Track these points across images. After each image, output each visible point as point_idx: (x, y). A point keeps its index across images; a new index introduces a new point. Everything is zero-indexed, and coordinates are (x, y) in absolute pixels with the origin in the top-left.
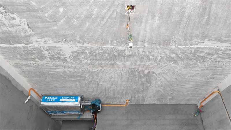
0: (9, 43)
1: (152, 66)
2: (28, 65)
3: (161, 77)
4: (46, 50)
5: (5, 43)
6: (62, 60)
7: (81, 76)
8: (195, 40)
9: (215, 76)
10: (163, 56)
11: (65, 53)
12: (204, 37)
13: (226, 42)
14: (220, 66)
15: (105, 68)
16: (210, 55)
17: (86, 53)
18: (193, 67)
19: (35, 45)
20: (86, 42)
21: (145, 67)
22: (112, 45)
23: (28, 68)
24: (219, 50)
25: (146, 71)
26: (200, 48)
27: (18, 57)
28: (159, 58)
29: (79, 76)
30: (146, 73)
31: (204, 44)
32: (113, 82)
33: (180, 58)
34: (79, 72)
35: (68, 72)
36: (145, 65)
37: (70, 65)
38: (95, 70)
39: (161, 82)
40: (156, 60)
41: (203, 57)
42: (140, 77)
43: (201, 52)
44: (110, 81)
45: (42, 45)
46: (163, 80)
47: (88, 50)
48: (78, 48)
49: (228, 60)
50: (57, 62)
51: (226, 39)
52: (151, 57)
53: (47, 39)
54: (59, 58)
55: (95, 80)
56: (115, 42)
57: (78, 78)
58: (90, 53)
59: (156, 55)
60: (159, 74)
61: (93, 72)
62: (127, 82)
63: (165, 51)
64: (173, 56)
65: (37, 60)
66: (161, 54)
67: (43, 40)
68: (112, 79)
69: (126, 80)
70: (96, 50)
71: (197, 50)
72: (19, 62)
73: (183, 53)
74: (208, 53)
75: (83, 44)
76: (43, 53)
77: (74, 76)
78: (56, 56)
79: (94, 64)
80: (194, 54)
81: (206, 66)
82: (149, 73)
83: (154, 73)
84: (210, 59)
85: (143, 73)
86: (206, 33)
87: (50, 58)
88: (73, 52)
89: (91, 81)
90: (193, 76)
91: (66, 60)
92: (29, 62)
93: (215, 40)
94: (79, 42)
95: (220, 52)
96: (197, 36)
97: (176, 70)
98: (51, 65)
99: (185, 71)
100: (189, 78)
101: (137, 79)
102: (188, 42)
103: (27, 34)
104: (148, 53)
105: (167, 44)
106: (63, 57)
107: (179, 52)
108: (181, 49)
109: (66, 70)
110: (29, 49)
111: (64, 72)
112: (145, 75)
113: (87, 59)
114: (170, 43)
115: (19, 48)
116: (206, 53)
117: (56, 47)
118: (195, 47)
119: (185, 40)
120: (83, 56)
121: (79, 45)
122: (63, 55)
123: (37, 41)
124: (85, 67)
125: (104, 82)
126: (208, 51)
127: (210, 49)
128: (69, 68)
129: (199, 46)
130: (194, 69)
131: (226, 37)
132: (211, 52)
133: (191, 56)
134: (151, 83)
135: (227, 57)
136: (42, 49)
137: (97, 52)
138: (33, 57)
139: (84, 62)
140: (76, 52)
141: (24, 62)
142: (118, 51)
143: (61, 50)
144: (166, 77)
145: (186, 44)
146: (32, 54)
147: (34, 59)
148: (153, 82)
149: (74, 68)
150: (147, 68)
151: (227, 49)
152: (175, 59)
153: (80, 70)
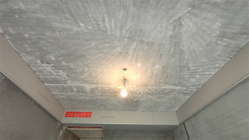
0: (54, 83)
1: (138, 97)
2: (62, 95)
3: (145, 103)
4: (75, 88)
5: (52, 83)
6: (84, 92)
7: (95, 102)
8: (161, 85)
9: (177, 103)
10: (144, 92)
11: (86, 89)
12: (166, 83)
13: (179, 86)
14: (178, 98)
15: (110, 97)
16: (172, 92)
17: (99, 89)
18: (163, 98)
19: (69, 85)
20: (99, 84)
21: (135, 97)
22: (114, 86)
23: (62, 97)
24: (176, 90)
25: (135, 100)
26: (165, 89)
27: (58, 90)
28: (142, 93)
29: (94, 101)
30: (135, 101)
31: (167, 87)
32: (115, 105)
33: (154, 93)
34: (94, 99)
35: (87, 99)
36: (134, 96)
37: (89, 95)
38: (104, 98)
39: (145, 105)
40: (141, 94)
41: (167, 93)
42: (132, 103)
43: (166, 91)
44: (113, 105)
45: (73, 85)
46: (146, 104)
47: (100, 88)
48: (94, 87)
49: (182, 95)
50: (81, 94)
51: (179, 85)
52: (137, 92)
53: (76, 82)
54: (82, 92)
55: (104, 104)
56: (116, 84)
57: (93, 103)
58: (101, 90)
59: (140, 92)
60: (143, 101)
61: (102, 99)
62: (124, 105)
63: (145, 89)
64: (150, 92)
65: (69, 92)
66: (143, 91)
67: (74, 82)
68: (114, 104)
69: (123, 104)
70: (105, 88)
71: (164, 90)
72: (57, 93)
73: (156, 90)
74: (170, 91)
75: (98, 85)
76: (73, 89)
77: (91, 101)
78: (81, 91)
79: (103, 95)
80: (162, 92)
81: (170, 98)
82: (137, 100)
83: (140, 100)
84: (172, 94)
85: (134, 101)
86: (167, 82)
87: (77, 91)
88: (91, 89)
89: (101, 105)
90: (164, 103)
91: (87, 93)
92: (64, 93)
93: (173, 85)
94: (95, 84)
95: (177, 91)
96: (162, 83)
97: (153, 99)
98: (77, 95)
99: (159, 100)
100: (162, 103)
101: (130, 104)
102: (158, 86)
103: (65, 79)
104: (135, 90)
105: (146, 86)
106: (85, 91)
107: (153, 90)
108: (154, 89)
109: (86, 98)
110: (65, 86)
111: (85, 99)
112: (135, 102)
113: (99, 92)
114: (148, 86)
115: (59, 86)
116: (169, 91)
117: (81, 86)
118: (162, 88)
119: (156, 84)
120: (97, 91)
121: (95, 85)
122: (85, 90)
123: (70, 83)
124: (98, 97)
125: (109, 105)
126: (170, 90)
127: (171, 89)
128: (88, 97)
129: (164, 88)
130: (163, 99)
131: (178, 84)
132: (171, 90)
133: (160, 92)
134: (138, 106)
135: (181, 93)
136: (73, 87)
137: (105, 89)
138: (67, 91)
139: (97, 94)
140: (93, 89)
141: (61, 93)
142: (118, 89)
143: (84, 88)
144: (148, 103)
145: (157, 87)
146: (66, 89)
147: (67, 92)
148: (140, 106)
149: (91, 97)
150: (136, 98)
151: (180, 90)
152: (152, 94)
153: (95, 98)
